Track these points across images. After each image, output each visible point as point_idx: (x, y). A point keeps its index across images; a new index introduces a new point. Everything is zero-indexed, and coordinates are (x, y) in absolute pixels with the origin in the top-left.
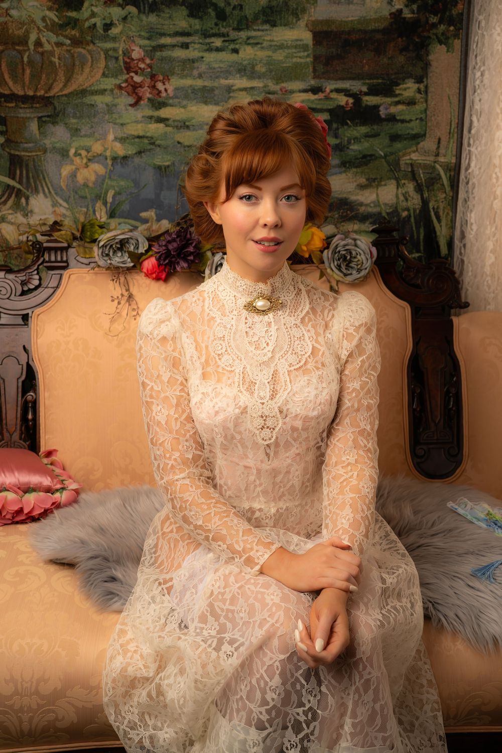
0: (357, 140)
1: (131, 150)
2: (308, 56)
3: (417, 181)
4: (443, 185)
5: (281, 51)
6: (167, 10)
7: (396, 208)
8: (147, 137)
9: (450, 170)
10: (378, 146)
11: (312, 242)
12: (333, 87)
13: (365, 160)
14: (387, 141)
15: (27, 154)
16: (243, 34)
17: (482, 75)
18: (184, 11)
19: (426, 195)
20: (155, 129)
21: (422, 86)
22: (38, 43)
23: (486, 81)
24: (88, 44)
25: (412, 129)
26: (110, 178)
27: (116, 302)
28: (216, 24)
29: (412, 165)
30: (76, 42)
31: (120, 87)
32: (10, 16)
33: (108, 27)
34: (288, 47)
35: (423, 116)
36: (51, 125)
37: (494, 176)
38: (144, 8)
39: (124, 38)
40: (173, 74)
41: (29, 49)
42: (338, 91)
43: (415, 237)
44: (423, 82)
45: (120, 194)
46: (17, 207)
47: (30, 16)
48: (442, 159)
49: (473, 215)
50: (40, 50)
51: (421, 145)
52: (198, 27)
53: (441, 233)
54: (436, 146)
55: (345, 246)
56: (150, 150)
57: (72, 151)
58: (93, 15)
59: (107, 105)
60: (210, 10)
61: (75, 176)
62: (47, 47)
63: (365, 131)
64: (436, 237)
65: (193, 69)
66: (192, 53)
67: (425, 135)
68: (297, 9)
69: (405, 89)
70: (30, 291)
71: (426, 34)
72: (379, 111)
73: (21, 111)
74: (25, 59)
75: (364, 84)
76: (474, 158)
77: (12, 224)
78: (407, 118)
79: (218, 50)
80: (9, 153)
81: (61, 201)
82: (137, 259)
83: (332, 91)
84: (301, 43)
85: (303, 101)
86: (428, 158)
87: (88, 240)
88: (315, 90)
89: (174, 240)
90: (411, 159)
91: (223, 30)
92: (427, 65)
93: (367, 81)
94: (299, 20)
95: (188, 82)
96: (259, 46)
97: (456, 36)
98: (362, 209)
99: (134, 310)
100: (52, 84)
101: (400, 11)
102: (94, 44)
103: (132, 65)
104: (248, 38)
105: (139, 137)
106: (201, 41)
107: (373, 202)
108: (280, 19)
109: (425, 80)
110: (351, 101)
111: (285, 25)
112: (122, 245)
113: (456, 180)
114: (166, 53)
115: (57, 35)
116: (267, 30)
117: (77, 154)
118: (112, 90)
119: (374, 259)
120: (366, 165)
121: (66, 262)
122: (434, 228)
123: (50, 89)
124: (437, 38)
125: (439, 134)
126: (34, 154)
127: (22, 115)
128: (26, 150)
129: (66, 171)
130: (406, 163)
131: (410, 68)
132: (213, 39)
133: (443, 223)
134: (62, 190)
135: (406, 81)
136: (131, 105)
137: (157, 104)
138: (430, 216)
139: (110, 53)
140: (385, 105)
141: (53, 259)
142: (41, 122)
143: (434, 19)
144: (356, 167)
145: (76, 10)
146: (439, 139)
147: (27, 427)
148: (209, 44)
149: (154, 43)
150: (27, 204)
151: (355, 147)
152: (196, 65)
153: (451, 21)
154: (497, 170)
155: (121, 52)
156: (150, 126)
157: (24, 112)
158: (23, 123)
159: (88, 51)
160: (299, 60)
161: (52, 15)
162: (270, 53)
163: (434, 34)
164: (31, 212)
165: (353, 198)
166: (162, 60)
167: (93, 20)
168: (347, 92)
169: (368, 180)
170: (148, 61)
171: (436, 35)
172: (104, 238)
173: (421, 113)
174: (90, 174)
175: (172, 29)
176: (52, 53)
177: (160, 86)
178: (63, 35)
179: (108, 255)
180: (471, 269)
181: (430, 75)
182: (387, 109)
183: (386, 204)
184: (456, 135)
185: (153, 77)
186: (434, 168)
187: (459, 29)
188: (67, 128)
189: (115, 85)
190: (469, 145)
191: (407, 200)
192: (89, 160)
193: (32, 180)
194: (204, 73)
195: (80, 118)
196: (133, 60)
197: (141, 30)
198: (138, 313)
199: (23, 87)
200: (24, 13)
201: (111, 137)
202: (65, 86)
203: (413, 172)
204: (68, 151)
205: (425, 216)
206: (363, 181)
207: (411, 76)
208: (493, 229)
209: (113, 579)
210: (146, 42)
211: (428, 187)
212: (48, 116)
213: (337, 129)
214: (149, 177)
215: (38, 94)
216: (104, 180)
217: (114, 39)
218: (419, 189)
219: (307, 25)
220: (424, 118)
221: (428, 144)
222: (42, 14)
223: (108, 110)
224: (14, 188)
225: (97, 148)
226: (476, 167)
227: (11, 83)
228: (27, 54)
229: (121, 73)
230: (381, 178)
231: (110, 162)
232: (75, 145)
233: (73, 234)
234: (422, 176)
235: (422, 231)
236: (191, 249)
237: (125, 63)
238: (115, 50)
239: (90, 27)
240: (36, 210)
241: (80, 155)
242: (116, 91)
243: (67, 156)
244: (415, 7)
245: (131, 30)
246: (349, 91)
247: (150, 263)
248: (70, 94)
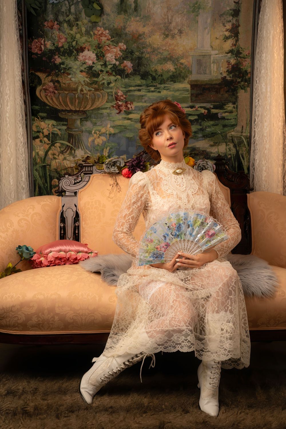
0: (209, 127)
1: (117, 131)
2: (189, 94)
3: (234, 143)
4: (245, 144)
5: (178, 92)
6: (132, 77)
7: (226, 154)
8: (123, 126)
9: (247, 139)
10: (218, 129)
11: (189, 163)
12: (199, 106)
13: (213, 135)
14: (221, 127)
15: (75, 133)
16: (163, 86)
17: (258, 101)
18: (139, 77)
19: (238, 149)
20: (127, 122)
21: (235, 106)
22: (82, 90)
23: (260, 103)
24: (101, 90)
25: (232, 123)
26: (108, 142)
27: (112, 186)
28: (152, 82)
29: (232, 137)
30: (96, 90)
31: (113, 107)
32: (72, 81)
33: (109, 84)
34: (180, 90)
35: (236, 117)
36: (85, 122)
37: (265, 140)
38: (123, 76)
39: (115, 88)
40: (134, 101)
41: (78, 93)
42: (201, 107)
43: (234, 166)
44: (235, 104)
45: (112, 148)
46: (71, 154)
47: (79, 80)
48: (244, 134)
49: (257, 156)
50: (82, 93)
51: (236, 128)
52: (144, 83)
53: (244, 164)
54: (241, 129)
55: (203, 164)
56: (124, 131)
57: (93, 132)
58: (103, 79)
59: (108, 113)
60: (149, 77)
61: (94, 142)
62: (85, 92)
63: (213, 123)
64: (242, 166)
65: (142, 99)
66: (142, 93)
67: (237, 125)
68: (184, 76)
69: (228, 107)
70: (77, 182)
71: (236, 86)
72: (218, 115)
73: (74, 116)
74: (76, 96)
75: (212, 105)
76: (256, 133)
77: (68, 160)
78: (230, 118)
79: (152, 92)
80: (68, 133)
81: (88, 152)
82: (120, 169)
83: (198, 107)
84: (186, 89)
85: (187, 111)
86: (238, 134)
87: (101, 163)
88: (192, 107)
89: (135, 160)
90: (231, 134)
91: (155, 84)
92: (237, 98)
93: (213, 103)
94: (185, 80)
95: (140, 104)
96: (169, 90)
97: (248, 86)
98: (212, 155)
99: (119, 189)
100: (86, 106)
101: (225, 77)
102: (103, 90)
103: (118, 98)
104: (164, 87)
105: (120, 126)
106: (146, 88)
107: (216, 152)
108: (178, 80)
109: (236, 103)
110: (206, 111)
111: (179, 82)
112: (114, 164)
113: (250, 142)
114: (131, 93)
115: (89, 87)
116: (172, 84)
117: (95, 133)
118: (110, 108)
119: (214, 170)
120: (213, 136)
121: (92, 171)
122: (242, 162)
123: (85, 107)
124: (241, 87)
125: (242, 124)
126: (78, 133)
127: (74, 118)
128: (75, 131)
129: (90, 139)
130: (229, 136)
131: (230, 99)
132: (150, 88)
133: (245, 160)
134: (89, 147)
135: (229, 103)
136: (117, 113)
137: (128, 113)
138: (240, 157)
139: (110, 93)
140: (221, 113)
141: (87, 170)
142: (81, 120)
143: (239, 80)
144: (209, 138)
145: (97, 78)
146: (243, 126)
147: (76, 236)
148: (149, 89)
149: (127, 90)
150: (75, 153)
151: (208, 130)
152: (144, 97)
153: (246, 81)
154: (266, 138)
155: (114, 93)
156: (125, 121)
157: (75, 117)
158: (75, 120)
159: (101, 93)
160: (185, 95)
161: (87, 80)
162: (173, 93)
163: (239, 86)
164: (76, 156)
165: (208, 150)
166: (130, 96)
167: (103, 81)
168: (204, 108)
169: (214, 143)
170: (124, 96)
171: (240, 86)
172: (107, 161)
173: (235, 116)
174: (100, 141)
175: (134, 84)
176: (87, 94)
177: (129, 106)
178: (91, 87)
179: (109, 168)
180: (257, 178)
181: (238, 101)
182: (221, 114)
183: (221, 153)
184: (249, 125)
185: (126, 102)
186: (241, 137)
187: (249, 84)
188: (91, 122)
189: (111, 106)
190: (255, 128)
191: (230, 151)
192: (100, 135)
193: (77, 143)
194: (147, 100)
195: (97, 118)
196: (118, 96)
197: (122, 85)
198: (120, 190)
199: (75, 107)
200: (77, 79)
201: (109, 126)
202: (91, 106)
203: (232, 139)
204: (91, 132)
205: (237, 157)
206: (212, 143)
207: (230, 102)
208: (265, 162)
209: (114, 275)
210: (124, 89)
211: (239, 146)
212: (84, 118)
213: (201, 122)
214: (124, 142)
215: (81, 110)
216: (105, 143)
217: (111, 88)
218: (235, 146)
219: (188, 82)
220: (236, 118)
221: (238, 128)
222: (83, 80)
223: (108, 116)
224: (70, 146)
225: (103, 130)
226: (257, 137)
227: (70, 106)
228: (77, 94)
229: (114, 101)
230: (219, 142)
231: (108, 136)
232: (94, 129)
233: (95, 161)
234: (236, 141)
235: (236, 163)
236: (142, 164)
237: (115, 97)
238: (111, 92)
239: (102, 84)
240: (78, 155)
241: (96, 133)
242: (112, 108)
243: (91, 133)
244: (231, 75)
245: (118, 85)
246: (205, 107)
247: (125, 171)
248: (93, 109)
